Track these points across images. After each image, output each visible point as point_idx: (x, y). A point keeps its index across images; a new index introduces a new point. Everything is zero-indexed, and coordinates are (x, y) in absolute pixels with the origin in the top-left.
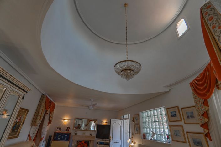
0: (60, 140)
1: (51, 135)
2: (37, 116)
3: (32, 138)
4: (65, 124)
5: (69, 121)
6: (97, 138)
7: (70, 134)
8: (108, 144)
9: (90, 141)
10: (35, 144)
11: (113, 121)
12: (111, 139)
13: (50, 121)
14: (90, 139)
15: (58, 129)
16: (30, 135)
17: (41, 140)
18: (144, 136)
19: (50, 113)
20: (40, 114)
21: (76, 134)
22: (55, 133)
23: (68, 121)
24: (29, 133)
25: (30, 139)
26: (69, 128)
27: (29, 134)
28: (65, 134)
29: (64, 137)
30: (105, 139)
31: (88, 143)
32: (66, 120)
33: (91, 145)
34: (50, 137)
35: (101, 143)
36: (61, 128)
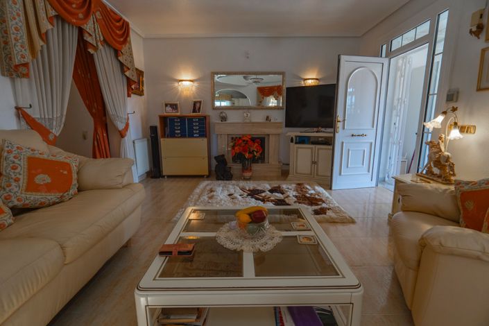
0: (183, 135)
1: (153, 124)
4: (186, 93)
5: (196, 84)
6: (286, 126)
7: (205, 118)
8: (329, 142)
9: (269, 135)
12: (340, 125)
14: (267, 131)
15: (169, 109)
17: (122, 135)
19: (115, 51)
21: (224, 119)
22: (164, 119)
23: (192, 83)
24: (14, 105)
26: (200, 102)
27: (17, 108)
28: (190, 119)
29: (191, 129)
30: (315, 129)
31: (261, 141)
32: (186, 83)
33: (272, 146)
34: (153, 129)
35: (302, 140)
36: (176, 105)
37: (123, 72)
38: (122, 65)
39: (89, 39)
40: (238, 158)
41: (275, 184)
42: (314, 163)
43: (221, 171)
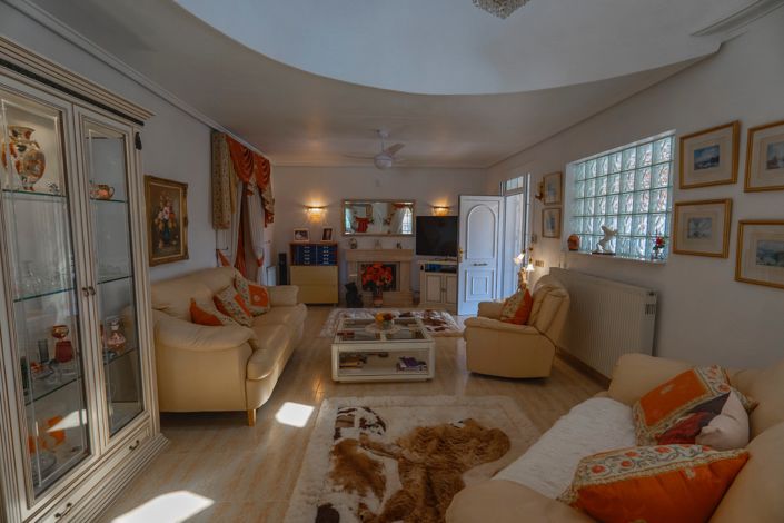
0: (313, 263)
1: (282, 251)
2: (220, 200)
3: (228, 259)
4: (315, 219)
5: (326, 211)
6: (417, 253)
7: (336, 246)
8: (454, 270)
9: (399, 263)
10: (240, 275)
11: (466, 201)
12: (463, 255)
13: (268, 216)
14: (398, 258)
15: (299, 236)
16: (222, 252)
17: (259, 264)
18: (573, 243)
19: (261, 191)
20: (226, 195)
21: (354, 246)
22: (293, 247)
23: (321, 210)
24: (215, 248)
25: (225, 263)
26: (330, 230)
27: (217, 250)
28: (321, 247)
29: (321, 255)
30: (444, 258)
31: (392, 269)
32: (316, 209)
33: (402, 273)
34: (283, 256)
35: (432, 268)
36: (305, 232)
37: (263, 205)
38: (263, 199)
39: (249, 188)
40: (369, 285)
41: (405, 311)
42: (443, 290)
43: (351, 298)
